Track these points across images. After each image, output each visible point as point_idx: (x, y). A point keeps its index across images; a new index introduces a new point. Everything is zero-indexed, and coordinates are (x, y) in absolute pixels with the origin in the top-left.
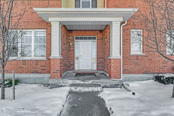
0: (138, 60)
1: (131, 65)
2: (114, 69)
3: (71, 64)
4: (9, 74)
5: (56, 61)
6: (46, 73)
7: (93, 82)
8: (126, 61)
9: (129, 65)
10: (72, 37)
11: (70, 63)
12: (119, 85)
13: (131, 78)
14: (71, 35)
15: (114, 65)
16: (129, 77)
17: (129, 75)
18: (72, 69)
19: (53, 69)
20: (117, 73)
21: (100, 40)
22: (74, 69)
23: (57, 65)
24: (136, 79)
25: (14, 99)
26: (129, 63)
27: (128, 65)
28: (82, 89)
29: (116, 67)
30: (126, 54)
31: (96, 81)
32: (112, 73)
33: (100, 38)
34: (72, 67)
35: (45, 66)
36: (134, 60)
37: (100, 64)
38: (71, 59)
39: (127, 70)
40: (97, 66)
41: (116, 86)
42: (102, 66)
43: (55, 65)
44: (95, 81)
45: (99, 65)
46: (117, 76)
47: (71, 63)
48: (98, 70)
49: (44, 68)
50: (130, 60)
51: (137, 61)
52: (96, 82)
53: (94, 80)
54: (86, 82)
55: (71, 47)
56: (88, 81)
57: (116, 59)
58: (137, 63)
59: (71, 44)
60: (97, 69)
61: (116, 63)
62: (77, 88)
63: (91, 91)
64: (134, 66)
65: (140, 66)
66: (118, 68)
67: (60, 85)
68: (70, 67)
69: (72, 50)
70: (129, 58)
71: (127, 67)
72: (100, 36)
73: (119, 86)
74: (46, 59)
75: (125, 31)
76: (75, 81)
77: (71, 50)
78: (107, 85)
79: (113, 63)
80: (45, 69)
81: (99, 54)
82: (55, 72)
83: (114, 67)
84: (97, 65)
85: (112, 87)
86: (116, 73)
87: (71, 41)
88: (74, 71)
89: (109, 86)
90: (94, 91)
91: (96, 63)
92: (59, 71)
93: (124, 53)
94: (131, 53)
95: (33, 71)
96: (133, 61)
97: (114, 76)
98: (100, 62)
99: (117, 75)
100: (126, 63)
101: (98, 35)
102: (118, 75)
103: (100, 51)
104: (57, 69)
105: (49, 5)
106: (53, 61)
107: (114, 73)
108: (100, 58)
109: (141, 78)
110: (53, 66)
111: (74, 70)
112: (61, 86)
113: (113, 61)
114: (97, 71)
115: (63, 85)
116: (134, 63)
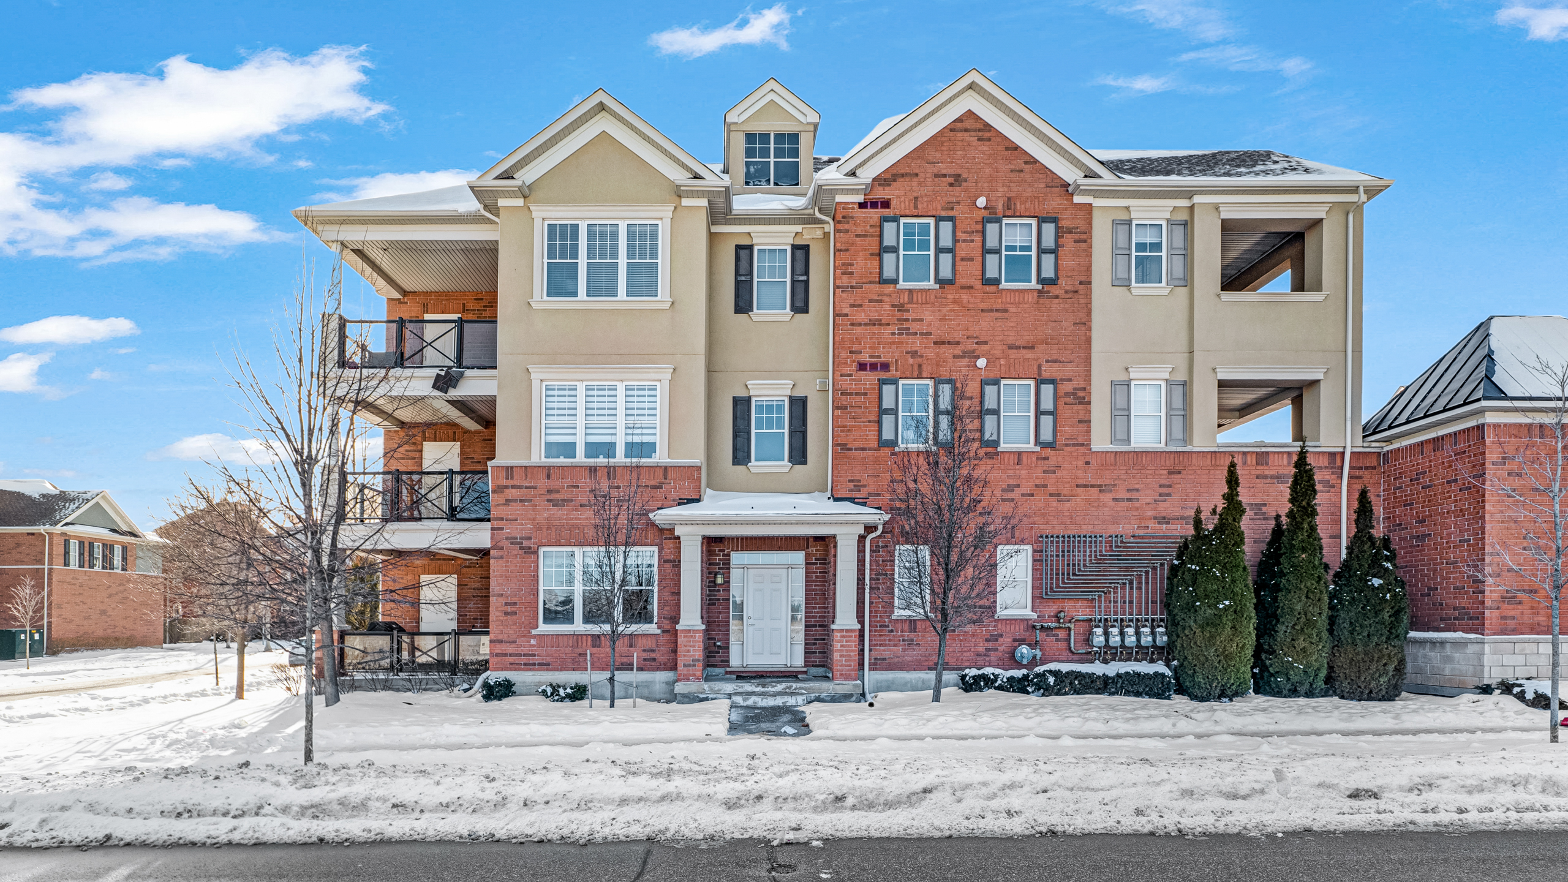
0: (915, 631)
1: (895, 645)
2: (841, 656)
3: (719, 647)
4: (551, 673)
5: (692, 636)
6: (658, 669)
7: (788, 688)
8: (881, 636)
9: (889, 645)
10: (723, 555)
11: (715, 643)
12: (851, 695)
13: (893, 683)
14: (720, 551)
15: (841, 646)
16: (887, 681)
17: (889, 675)
18: (722, 661)
19: (685, 656)
20: (850, 666)
21: (816, 564)
22: (728, 661)
23: (694, 646)
24: (909, 685)
25: (634, 707)
26: (890, 640)
27: (885, 645)
28: (760, 700)
29: (847, 651)
30: (881, 617)
31: (794, 685)
32: (837, 665)
33: (816, 559)
34: (720, 657)
35: (653, 651)
36: (902, 631)
37: (815, 644)
38: (720, 630)
39: (884, 659)
40: (806, 653)
41: (846, 698)
42: (820, 652)
43: (691, 646)
44: (791, 687)
45: (813, 648)
46: (850, 675)
47: (719, 644)
48: (809, 666)
49: (653, 655)
50: (892, 631)
51: (912, 635)
52: (795, 689)
53: (789, 684)
54: (770, 689)
55: (719, 591)
56: (774, 687)
57: (847, 631)
58: (912, 640)
59: (720, 580)
60: (805, 662)
61: (846, 641)
62: (748, 699)
63: (781, 704)
64: (904, 650)
65: (920, 650)
66: (852, 654)
67: (702, 696)
68: (714, 657)
69: (723, 600)
70: (888, 626)
71: (884, 651)
72: (817, 550)
73: (854, 698)
74: (659, 631)
75: (879, 551)
76: (742, 687)
77: (719, 600)
78: (823, 695)
79: (839, 641)
80: (654, 660)
81: (811, 612)
82: (690, 665)
83: (842, 651)
84: (805, 648)
85: (834, 699)
86: (846, 666)
87: (719, 568)
88: (728, 669)
89: (826, 698)
90: (788, 704)
91: (803, 643)
92: (698, 660)
93: (876, 612)
94: (896, 614)
95: (622, 664)
96: (899, 636)
97: (841, 675)
98: (815, 639)
99: (848, 670)
100: (880, 640)
101: (808, 548)
102: (852, 670)
103: (815, 603)
104: (694, 656)
105: (666, 479)
106: (685, 637)
107: (842, 665)
108: (815, 626)
109: (923, 682)
110: (684, 648)
111: (729, 666)
112: (706, 699)
113: (839, 634)
114: (805, 669)
115: (711, 696)
116: (903, 640)
